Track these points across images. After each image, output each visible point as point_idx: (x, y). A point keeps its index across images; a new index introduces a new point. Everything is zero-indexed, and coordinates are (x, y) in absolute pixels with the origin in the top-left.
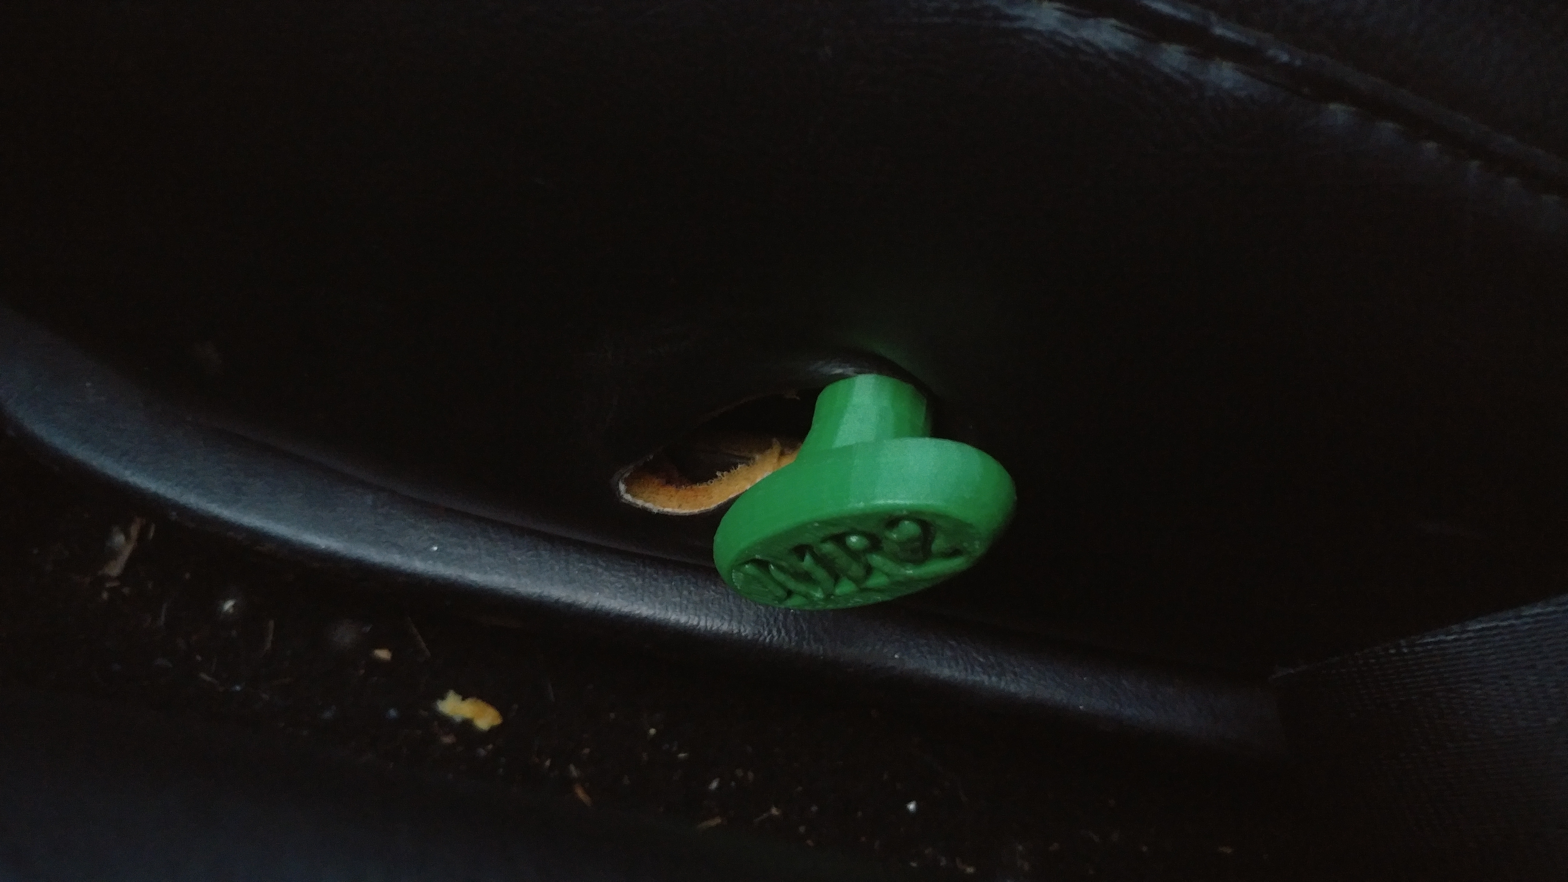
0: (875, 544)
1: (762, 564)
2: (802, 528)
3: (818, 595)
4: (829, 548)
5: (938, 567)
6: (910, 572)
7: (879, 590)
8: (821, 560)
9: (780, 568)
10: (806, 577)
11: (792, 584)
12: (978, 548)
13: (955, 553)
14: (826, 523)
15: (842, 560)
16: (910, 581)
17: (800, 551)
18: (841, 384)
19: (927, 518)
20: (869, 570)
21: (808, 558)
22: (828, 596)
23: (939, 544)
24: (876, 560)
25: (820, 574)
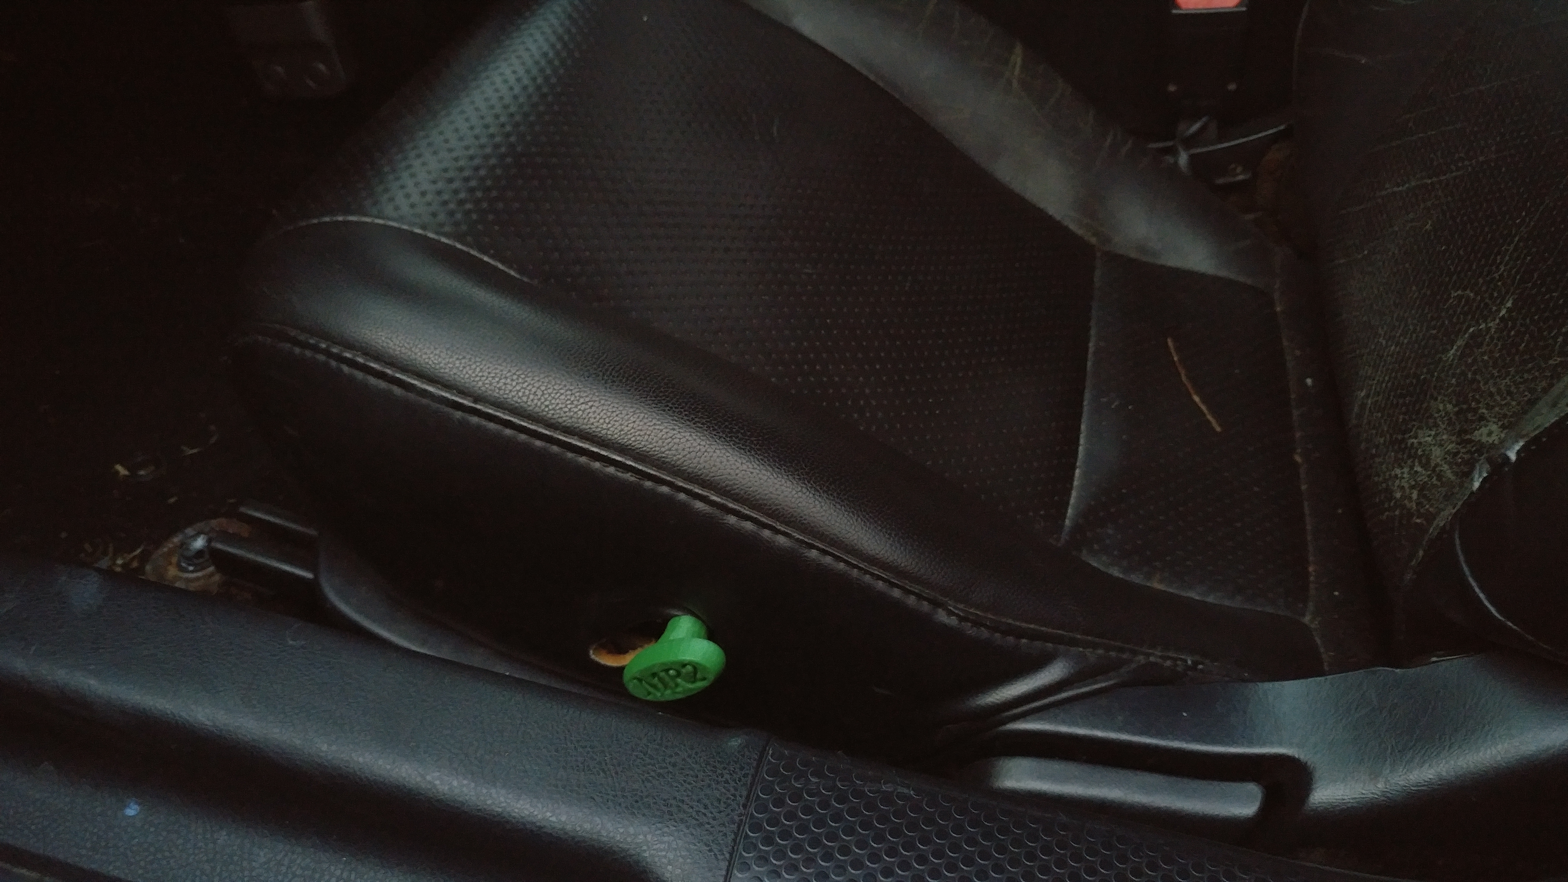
0: (679, 674)
1: (640, 680)
2: (654, 666)
3: (659, 694)
4: (662, 674)
5: (700, 685)
6: (690, 686)
7: (679, 693)
8: (661, 680)
9: (647, 683)
10: (654, 686)
11: (651, 689)
12: (711, 677)
13: (704, 679)
14: (663, 664)
15: (667, 679)
16: (690, 690)
17: (654, 675)
18: (677, 618)
19: (695, 665)
20: (677, 685)
21: (656, 679)
22: (662, 695)
23: (699, 676)
24: (679, 680)
25: (660, 685)
